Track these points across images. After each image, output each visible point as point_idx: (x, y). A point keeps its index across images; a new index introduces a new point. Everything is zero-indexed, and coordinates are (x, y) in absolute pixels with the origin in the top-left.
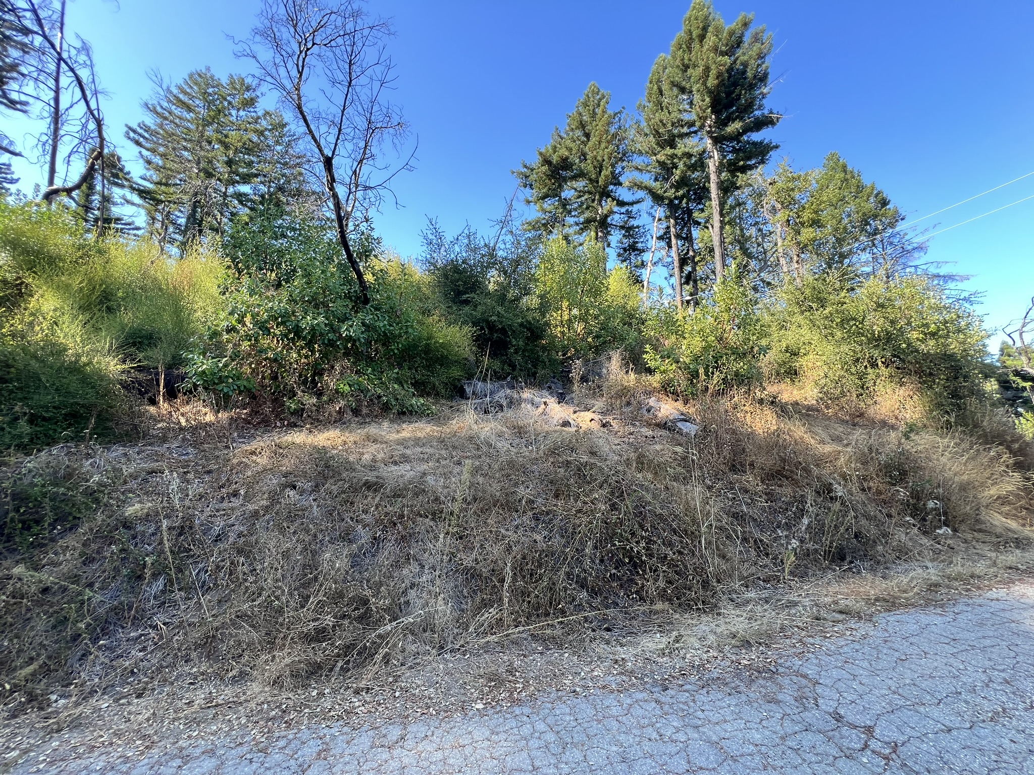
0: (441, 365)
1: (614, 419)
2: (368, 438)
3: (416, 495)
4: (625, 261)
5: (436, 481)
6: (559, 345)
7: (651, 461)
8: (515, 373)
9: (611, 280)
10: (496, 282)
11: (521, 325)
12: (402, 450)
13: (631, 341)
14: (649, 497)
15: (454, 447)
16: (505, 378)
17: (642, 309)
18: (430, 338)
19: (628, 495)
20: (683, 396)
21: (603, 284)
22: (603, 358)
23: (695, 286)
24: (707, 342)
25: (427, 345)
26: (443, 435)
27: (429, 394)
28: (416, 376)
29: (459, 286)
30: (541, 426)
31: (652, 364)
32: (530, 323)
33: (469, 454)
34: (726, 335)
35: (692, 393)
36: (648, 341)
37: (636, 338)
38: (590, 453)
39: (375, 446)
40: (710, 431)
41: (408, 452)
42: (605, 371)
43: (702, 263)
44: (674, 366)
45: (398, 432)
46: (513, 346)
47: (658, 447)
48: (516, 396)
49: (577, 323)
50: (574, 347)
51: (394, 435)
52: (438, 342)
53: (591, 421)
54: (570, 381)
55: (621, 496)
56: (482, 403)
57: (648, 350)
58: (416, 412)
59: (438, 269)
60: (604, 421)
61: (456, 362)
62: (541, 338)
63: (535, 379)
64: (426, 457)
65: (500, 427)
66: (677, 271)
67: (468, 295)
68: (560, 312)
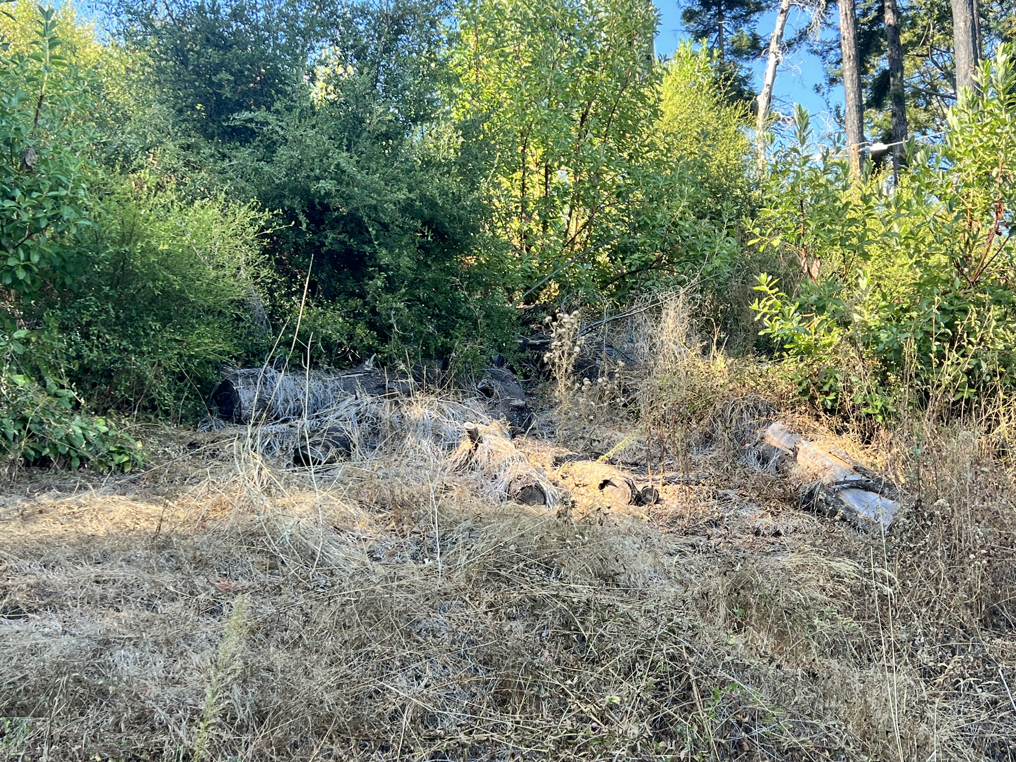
0: (165, 320)
1: (669, 481)
3: (80, 706)
4: (704, 34)
5: (142, 662)
6: (515, 269)
7: (768, 600)
8: (389, 348)
9: (666, 88)
10: (333, 79)
11: (407, 208)
12: (37, 574)
13: (717, 262)
14: (760, 700)
15: (201, 564)
16: (359, 362)
17: (752, 174)
18: (128, 236)
19: (704, 694)
20: (858, 419)
21: (642, 98)
22: (638, 309)
23: (899, 115)
24: (926, 268)
25: (122, 259)
26: (166, 528)
27: (124, 406)
28: (85, 352)
29: (220, 86)
30: (460, 501)
31: (776, 329)
32: (433, 204)
33: (246, 583)
34: (977, 251)
35: (884, 411)
36: (766, 263)
37: (731, 255)
38: (600, 576)
40: (931, 515)
41: (56, 578)
42: (643, 346)
43: (919, 50)
44: (835, 337)
45: (25, 518)
46: (381, 269)
47: (789, 560)
48: (387, 412)
49: (567, 209)
50: (558, 278)
52: (154, 251)
53: (602, 486)
54: (546, 374)
55: (685, 698)
56: (289, 434)
57: (764, 288)
58: (83, 460)
59: (156, 32)
60: (640, 488)
61: (209, 311)
62: (464, 248)
63: (445, 367)
64: (111, 592)
65: (337, 503)
66: (848, 68)
67: (246, 115)
68: (518, 175)
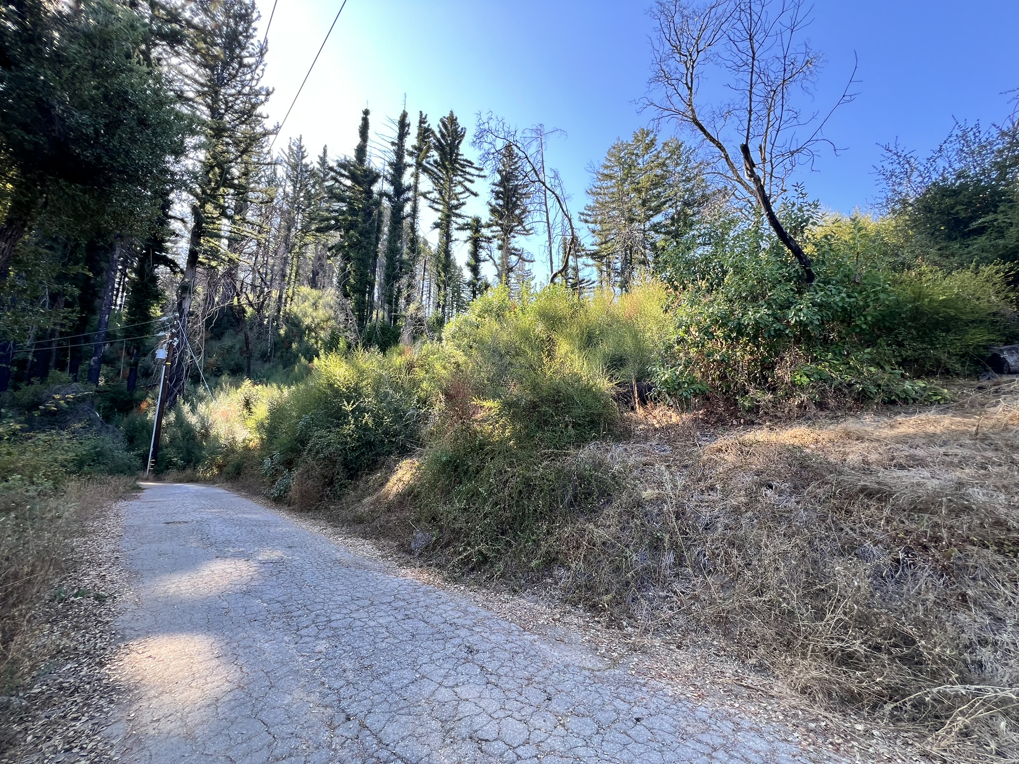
0: (948, 331)
2: (848, 435)
3: (956, 512)
5: (990, 496)
12: (907, 450)
25: (916, 308)
26: (982, 430)
39: (863, 445)
51: (886, 430)
52: (935, 300)
59: (911, 204)
61: (975, 321)
67: (980, 221)
